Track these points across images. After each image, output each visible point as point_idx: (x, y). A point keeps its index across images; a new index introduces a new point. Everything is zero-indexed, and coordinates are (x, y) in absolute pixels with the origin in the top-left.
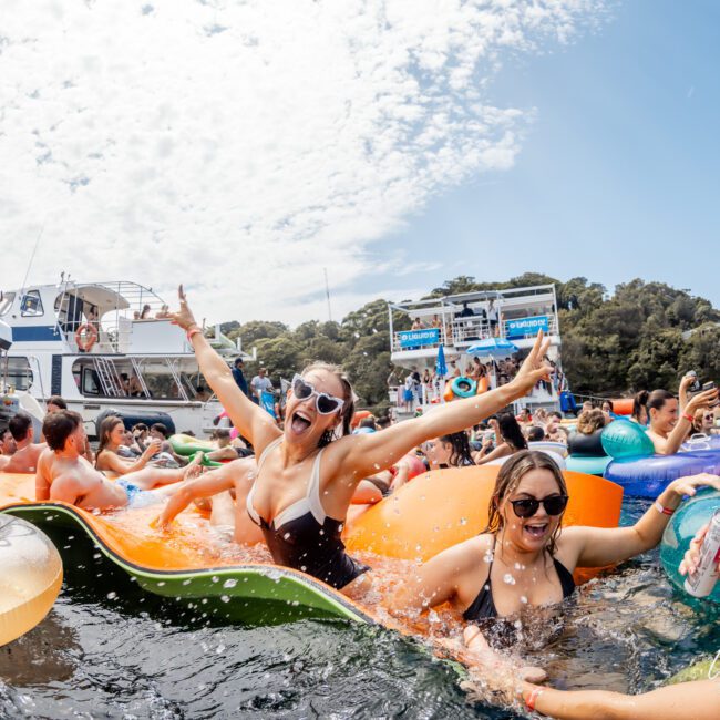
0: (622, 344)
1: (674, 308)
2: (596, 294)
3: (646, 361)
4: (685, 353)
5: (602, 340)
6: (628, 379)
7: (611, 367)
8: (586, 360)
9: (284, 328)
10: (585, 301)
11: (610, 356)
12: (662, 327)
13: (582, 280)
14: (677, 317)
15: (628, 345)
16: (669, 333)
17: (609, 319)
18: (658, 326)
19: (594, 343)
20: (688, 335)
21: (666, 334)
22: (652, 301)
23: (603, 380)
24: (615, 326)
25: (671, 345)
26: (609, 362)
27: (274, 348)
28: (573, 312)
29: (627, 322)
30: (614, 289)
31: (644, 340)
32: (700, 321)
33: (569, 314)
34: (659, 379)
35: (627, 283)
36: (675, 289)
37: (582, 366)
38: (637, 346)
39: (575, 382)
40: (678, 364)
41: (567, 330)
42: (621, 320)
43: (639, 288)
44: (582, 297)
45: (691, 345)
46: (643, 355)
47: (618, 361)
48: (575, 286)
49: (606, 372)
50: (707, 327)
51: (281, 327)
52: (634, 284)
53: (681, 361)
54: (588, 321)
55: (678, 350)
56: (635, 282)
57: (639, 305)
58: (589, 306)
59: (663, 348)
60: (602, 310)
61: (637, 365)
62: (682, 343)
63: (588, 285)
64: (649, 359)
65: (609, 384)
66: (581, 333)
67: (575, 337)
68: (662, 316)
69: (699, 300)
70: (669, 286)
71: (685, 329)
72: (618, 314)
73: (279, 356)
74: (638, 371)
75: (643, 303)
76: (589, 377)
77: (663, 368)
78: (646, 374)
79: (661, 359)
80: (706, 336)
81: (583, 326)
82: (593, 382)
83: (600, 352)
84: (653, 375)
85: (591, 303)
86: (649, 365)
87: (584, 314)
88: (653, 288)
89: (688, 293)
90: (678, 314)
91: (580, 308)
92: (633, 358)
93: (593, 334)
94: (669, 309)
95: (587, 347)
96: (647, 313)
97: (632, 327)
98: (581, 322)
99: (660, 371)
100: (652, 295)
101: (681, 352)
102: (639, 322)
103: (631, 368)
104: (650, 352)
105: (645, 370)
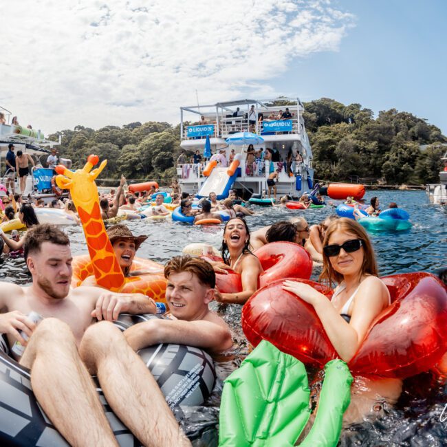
0: (380, 147)
1: (416, 129)
2: (365, 115)
3: (394, 160)
4: (421, 159)
5: (367, 144)
6: (382, 171)
7: (372, 161)
8: (356, 155)
9: (169, 126)
10: (358, 118)
11: (372, 154)
12: (406, 140)
13: (358, 106)
14: (416, 135)
15: (383, 148)
16: (410, 144)
17: (372, 132)
18: (403, 139)
19: (362, 145)
20: (424, 148)
21: (407, 145)
22: (401, 124)
23: (366, 169)
24: (376, 136)
25: (411, 153)
26: (370, 158)
27: (160, 139)
28: (350, 125)
29: (384, 134)
30: (378, 114)
31: (393, 147)
32: (434, 141)
33: (348, 126)
34: (402, 173)
35: (387, 111)
36: (417, 118)
37: (353, 158)
38: (389, 150)
39: (348, 169)
40: (415, 165)
41: (345, 135)
42: (380, 133)
43: (394, 115)
44: (356, 116)
45: (426, 155)
46: (392, 156)
47: (376, 158)
48: (353, 109)
49: (368, 164)
50: (438, 145)
51: (166, 126)
52: (391, 112)
53: (418, 164)
54: (359, 132)
55: (415, 157)
56: (392, 110)
57: (393, 125)
58: (361, 122)
59: (405, 154)
60: (369, 125)
61: (388, 162)
62: (419, 152)
63: (361, 109)
64: (396, 159)
65: (370, 173)
66: (354, 138)
67: (350, 141)
68: (407, 133)
69: (433, 127)
70: (414, 115)
71: (422, 143)
72: (379, 129)
73: (163, 143)
74: (388, 166)
75: (395, 124)
76: (357, 167)
77: (404, 167)
78: (393, 169)
79: (404, 160)
80: (436, 150)
81: (356, 134)
82: (359, 170)
83: (365, 151)
84: (398, 170)
85: (361, 120)
86: (396, 164)
87: (357, 127)
88: (403, 116)
89: (426, 121)
90: (418, 133)
91: (355, 122)
92: (386, 157)
93: (361, 140)
94: (411, 130)
95: (357, 147)
96: (397, 131)
97: (386, 138)
98: (355, 131)
99: (403, 168)
100: (402, 120)
101: (418, 158)
102: (391, 134)
103: (384, 164)
104: (397, 155)
105: (393, 166)
